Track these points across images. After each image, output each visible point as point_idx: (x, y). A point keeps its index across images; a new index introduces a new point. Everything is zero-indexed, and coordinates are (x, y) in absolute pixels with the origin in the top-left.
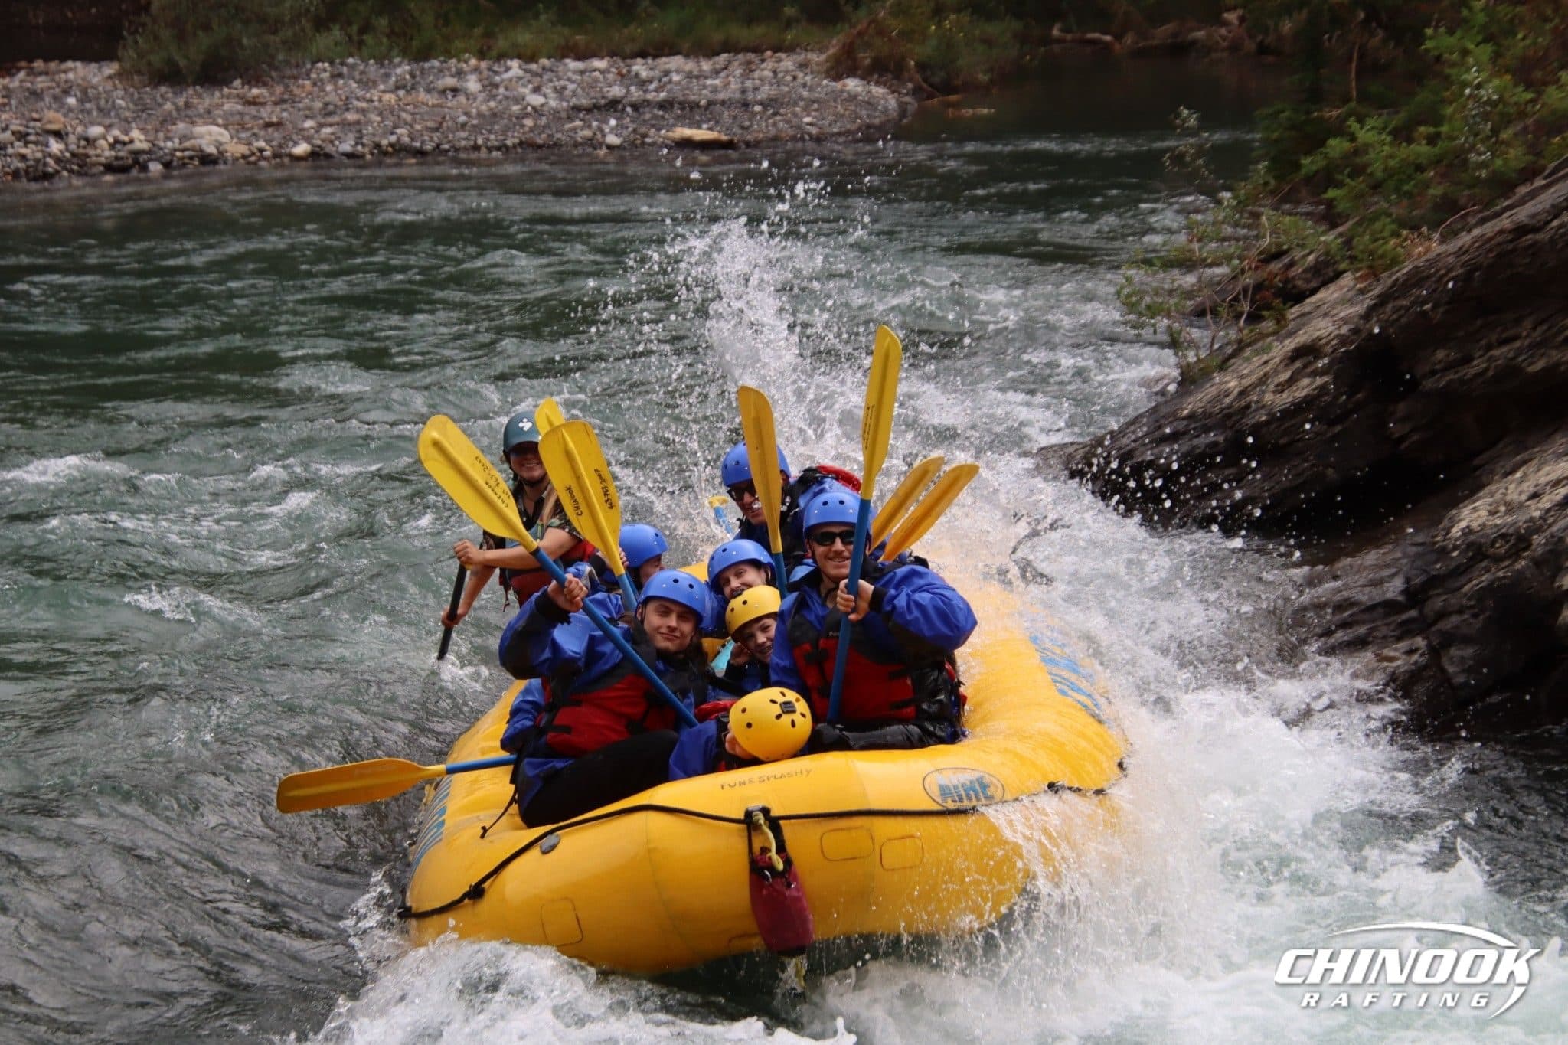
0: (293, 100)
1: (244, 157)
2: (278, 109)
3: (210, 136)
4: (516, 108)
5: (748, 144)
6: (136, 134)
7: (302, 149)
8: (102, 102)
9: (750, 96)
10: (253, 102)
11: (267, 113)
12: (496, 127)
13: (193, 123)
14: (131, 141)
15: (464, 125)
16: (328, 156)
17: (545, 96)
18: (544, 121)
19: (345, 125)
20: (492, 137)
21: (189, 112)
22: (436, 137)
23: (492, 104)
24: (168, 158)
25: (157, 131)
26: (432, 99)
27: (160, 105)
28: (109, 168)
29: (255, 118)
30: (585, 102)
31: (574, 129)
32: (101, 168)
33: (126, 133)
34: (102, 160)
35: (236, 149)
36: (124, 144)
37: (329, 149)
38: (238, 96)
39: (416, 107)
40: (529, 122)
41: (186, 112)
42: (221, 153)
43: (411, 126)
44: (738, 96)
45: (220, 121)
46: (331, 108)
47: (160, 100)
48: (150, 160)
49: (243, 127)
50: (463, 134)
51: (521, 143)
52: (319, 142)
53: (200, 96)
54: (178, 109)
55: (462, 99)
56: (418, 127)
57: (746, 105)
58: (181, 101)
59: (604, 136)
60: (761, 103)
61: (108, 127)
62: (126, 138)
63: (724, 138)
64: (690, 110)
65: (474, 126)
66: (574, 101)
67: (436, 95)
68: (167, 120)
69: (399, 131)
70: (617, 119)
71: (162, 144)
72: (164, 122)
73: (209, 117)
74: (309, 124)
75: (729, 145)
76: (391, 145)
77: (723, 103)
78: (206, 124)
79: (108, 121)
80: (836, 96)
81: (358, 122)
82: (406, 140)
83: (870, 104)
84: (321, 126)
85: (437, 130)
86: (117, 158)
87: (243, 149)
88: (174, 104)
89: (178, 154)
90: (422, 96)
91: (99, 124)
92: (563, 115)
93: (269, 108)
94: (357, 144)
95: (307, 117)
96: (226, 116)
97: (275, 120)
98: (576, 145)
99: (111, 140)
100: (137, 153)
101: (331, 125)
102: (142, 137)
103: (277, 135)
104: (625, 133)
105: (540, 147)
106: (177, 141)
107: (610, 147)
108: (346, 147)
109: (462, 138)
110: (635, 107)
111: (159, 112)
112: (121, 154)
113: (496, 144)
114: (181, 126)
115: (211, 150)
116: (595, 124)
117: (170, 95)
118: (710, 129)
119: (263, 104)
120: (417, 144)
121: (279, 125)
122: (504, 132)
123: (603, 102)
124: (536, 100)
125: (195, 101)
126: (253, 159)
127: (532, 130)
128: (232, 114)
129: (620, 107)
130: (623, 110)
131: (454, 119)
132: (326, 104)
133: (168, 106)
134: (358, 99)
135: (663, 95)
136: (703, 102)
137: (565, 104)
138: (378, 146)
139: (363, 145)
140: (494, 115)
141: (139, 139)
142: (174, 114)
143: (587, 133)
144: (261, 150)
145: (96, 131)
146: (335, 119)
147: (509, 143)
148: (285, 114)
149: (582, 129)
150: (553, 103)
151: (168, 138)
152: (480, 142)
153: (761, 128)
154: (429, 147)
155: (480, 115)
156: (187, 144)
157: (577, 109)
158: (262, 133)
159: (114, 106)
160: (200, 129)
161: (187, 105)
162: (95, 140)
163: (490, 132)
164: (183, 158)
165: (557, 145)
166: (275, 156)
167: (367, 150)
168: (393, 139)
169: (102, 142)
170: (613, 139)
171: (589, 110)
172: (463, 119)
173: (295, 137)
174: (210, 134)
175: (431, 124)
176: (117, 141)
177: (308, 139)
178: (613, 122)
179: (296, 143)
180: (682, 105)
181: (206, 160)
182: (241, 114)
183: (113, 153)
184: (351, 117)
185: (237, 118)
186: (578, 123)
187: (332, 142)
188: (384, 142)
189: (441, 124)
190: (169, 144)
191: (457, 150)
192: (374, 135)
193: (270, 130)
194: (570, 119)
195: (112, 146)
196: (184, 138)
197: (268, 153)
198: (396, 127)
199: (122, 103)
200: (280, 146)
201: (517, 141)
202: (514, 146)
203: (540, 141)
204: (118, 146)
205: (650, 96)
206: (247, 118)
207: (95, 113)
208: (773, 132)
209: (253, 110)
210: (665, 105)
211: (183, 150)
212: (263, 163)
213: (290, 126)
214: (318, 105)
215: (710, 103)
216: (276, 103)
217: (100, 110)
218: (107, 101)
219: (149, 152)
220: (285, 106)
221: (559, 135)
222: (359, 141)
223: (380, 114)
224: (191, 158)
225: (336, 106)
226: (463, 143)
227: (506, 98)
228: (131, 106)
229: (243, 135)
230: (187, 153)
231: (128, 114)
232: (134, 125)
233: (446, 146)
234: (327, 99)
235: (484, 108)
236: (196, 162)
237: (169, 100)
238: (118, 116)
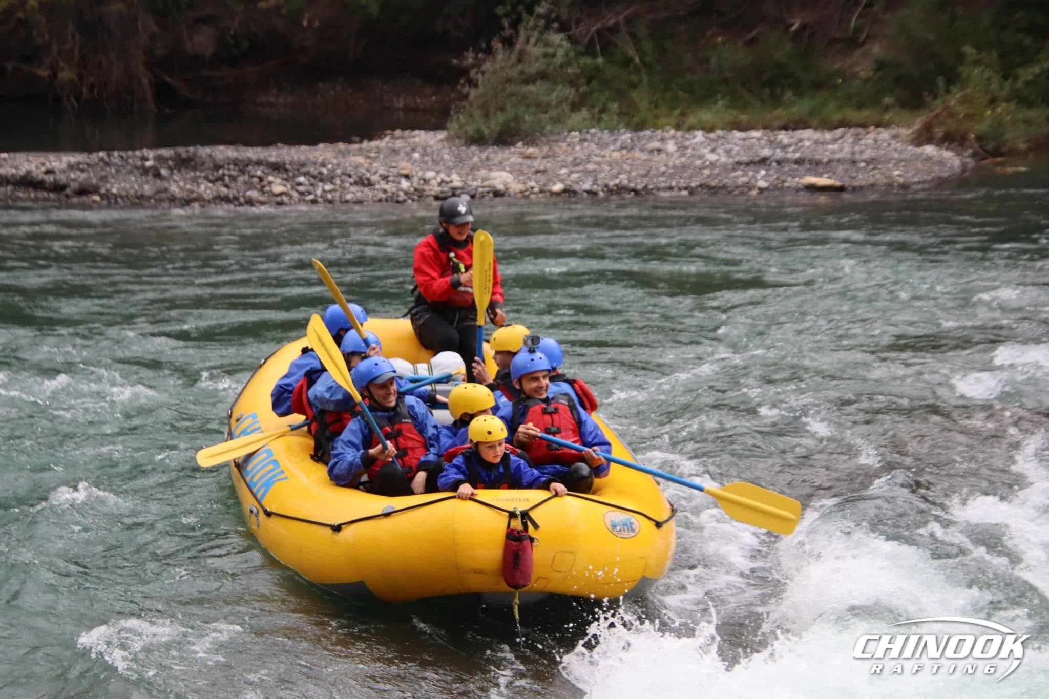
0: (554, 156)
1: (521, 192)
2: (545, 161)
3: (501, 178)
4: (698, 163)
5: (854, 189)
6: (455, 177)
7: (558, 187)
8: (435, 156)
9: (858, 157)
10: (529, 157)
11: (538, 164)
12: (685, 175)
13: (490, 170)
14: (451, 181)
15: (663, 173)
16: (575, 192)
17: (719, 154)
18: (716, 171)
19: (586, 172)
20: (682, 181)
21: (489, 163)
22: (645, 181)
23: (683, 159)
24: (473, 192)
25: (468, 175)
26: (644, 156)
27: (471, 158)
28: (437, 198)
29: (530, 167)
30: (745, 159)
31: (737, 177)
32: (432, 198)
33: (449, 175)
34: (433, 193)
35: (516, 187)
36: (447, 183)
37: (576, 187)
38: (521, 153)
39: (633, 160)
40: (707, 172)
41: (487, 164)
42: (507, 189)
43: (629, 172)
44: (849, 156)
45: (508, 169)
46: (578, 161)
47: (471, 155)
48: (463, 193)
49: (521, 172)
50: (663, 179)
51: (701, 186)
52: (568, 183)
53: (495, 153)
54: (482, 161)
55: (663, 156)
56: (634, 174)
57: (854, 162)
58: (484, 156)
59: (756, 181)
60: (865, 161)
61: (438, 172)
62: (448, 179)
63: (838, 184)
64: (815, 165)
65: (672, 174)
66: (737, 159)
67: (646, 153)
68: (474, 168)
69: (621, 176)
70: (766, 170)
71: (470, 183)
72: (472, 169)
73: (500, 166)
74: (564, 171)
75: (841, 189)
76: (616, 185)
77: (839, 161)
78: (498, 170)
79: (437, 168)
80: (917, 157)
81: (595, 171)
82: (625, 182)
83: (941, 163)
84: (571, 172)
85: (646, 175)
86: (442, 192)
87: (521, 187)
88: (480, 157)
89: (480, 190)
90: (637, 154)
91: (432, 170)
92: (730, 167)
93: (539, 161)
94: (594, 184)
95: (563, 167)
96: (512, 165)
97: (542, 168)
98: (737, 187)
99: (439, 180)
100: (454, 189)
101: (578, 172)
102: (459, 178)
103: (542, 178)
104: (771, 179)
105: (713, 188)
106: (480, 181)
107: (761, 190)
108: (587, 186)
109: (662, 182)
110: (779, 162)
111: (470, 163)
112: (445, 189)
113: (684, 185)
114: (483, 172)
115: (501, 187)
116: (751, 173)
117: (477, 152)
118: (829, 178)
119: (535, 158)
120: (632, 185)
121: (544, 171)
122: (690, 177)
123: (757, 159)
124: (712, 157)
125: (492, 156)
126: (527, 193)
127: (709, 177)
128: (516, 164)
129: (768, 162)
130: (770, 165)
131: (657, 169)
132: (575, 159)
133: (476, 159)
134: (596, 156)
135: (798, 155)
136: (825, 160)
137: (731, 160)
138: (606, 186)
139: (598, 185)
140: (684, 167)
141: (456, 180)
142: (479, 164)
143: (745, 179)
144: (532, 188)
145: (430, 174)
146: (581, 168)
147: (693, 185)
148: (549, 165)
149: (743, 176)
150: (724, 159)
151: (474, 180)
152: (674, 184)
153: (863, 178)
154: (640, 187)
155: (674, 167)
156: (486, 183)
157: (739, 163)
158: (534, 177)
159: (442, 159)
160: (494, 174)
161: (488, 159)
162: (429, 180)
163: (681, 177)
164: (482, 193)
165: (724, 187)
166: (541, 191)
167: (600, 188)
168: (617, 181)
169: (434, 182)
170: (762, 184)
171: (747, 164)
172: (663, 169)
173: (554, 180)
174: (501, 177)
175: (642, 172)
176: (442, 181)
177: (562, 181)
178: (763, 172)
179: (555, 183)
180: (811, 162)
181: (497, 194)
182: (521, 164)
183: (440, 189)
184: (591, 167)
185: (518, 167)
186: (739, 173)
187: (577, 183)
188: (611, 184)
189: (649, 171)
190: (475, 183)
191: (658, 189)
192: (605, 178)
193: (539, 174)
194: (734, 170)
195: (440, 184)
196: (484, 180)
197: (536, 190)
198: (619, 173)
199: (446, 157)
200: (545, 185)
201: (698, 183)
202: (696, 188)
203: (713, 183)
204: (443, 184)
205: (789, 156)
206: (525, 167)
207: (430, 163)
208: (871, 180)
209: (528, 162)
210: (798, 162)
211: (483, 187)
212: (533, 196)
213: (551, 172)
214: (570, 159)
215: (830, 161)
216: (544, 158)
217: (434, 161)
218: (438, 155)
219: (462, 188)
220: (549, 159)
221: (726, 181)
222: (595, 182)
223: (610, 165)
224: (488, 192)
225: (582, 160)
226: (663, 185)
227: (693, 156)
228: (453, 159)
229: (522, 178)
230: (486, 189)
231: (451, 164)
232: (454, 171)
233: (651, 187)
234: (576, 155)
235: (678, 162)
236: (491, 195)
237: (476, 154)
238: (444, 165)
